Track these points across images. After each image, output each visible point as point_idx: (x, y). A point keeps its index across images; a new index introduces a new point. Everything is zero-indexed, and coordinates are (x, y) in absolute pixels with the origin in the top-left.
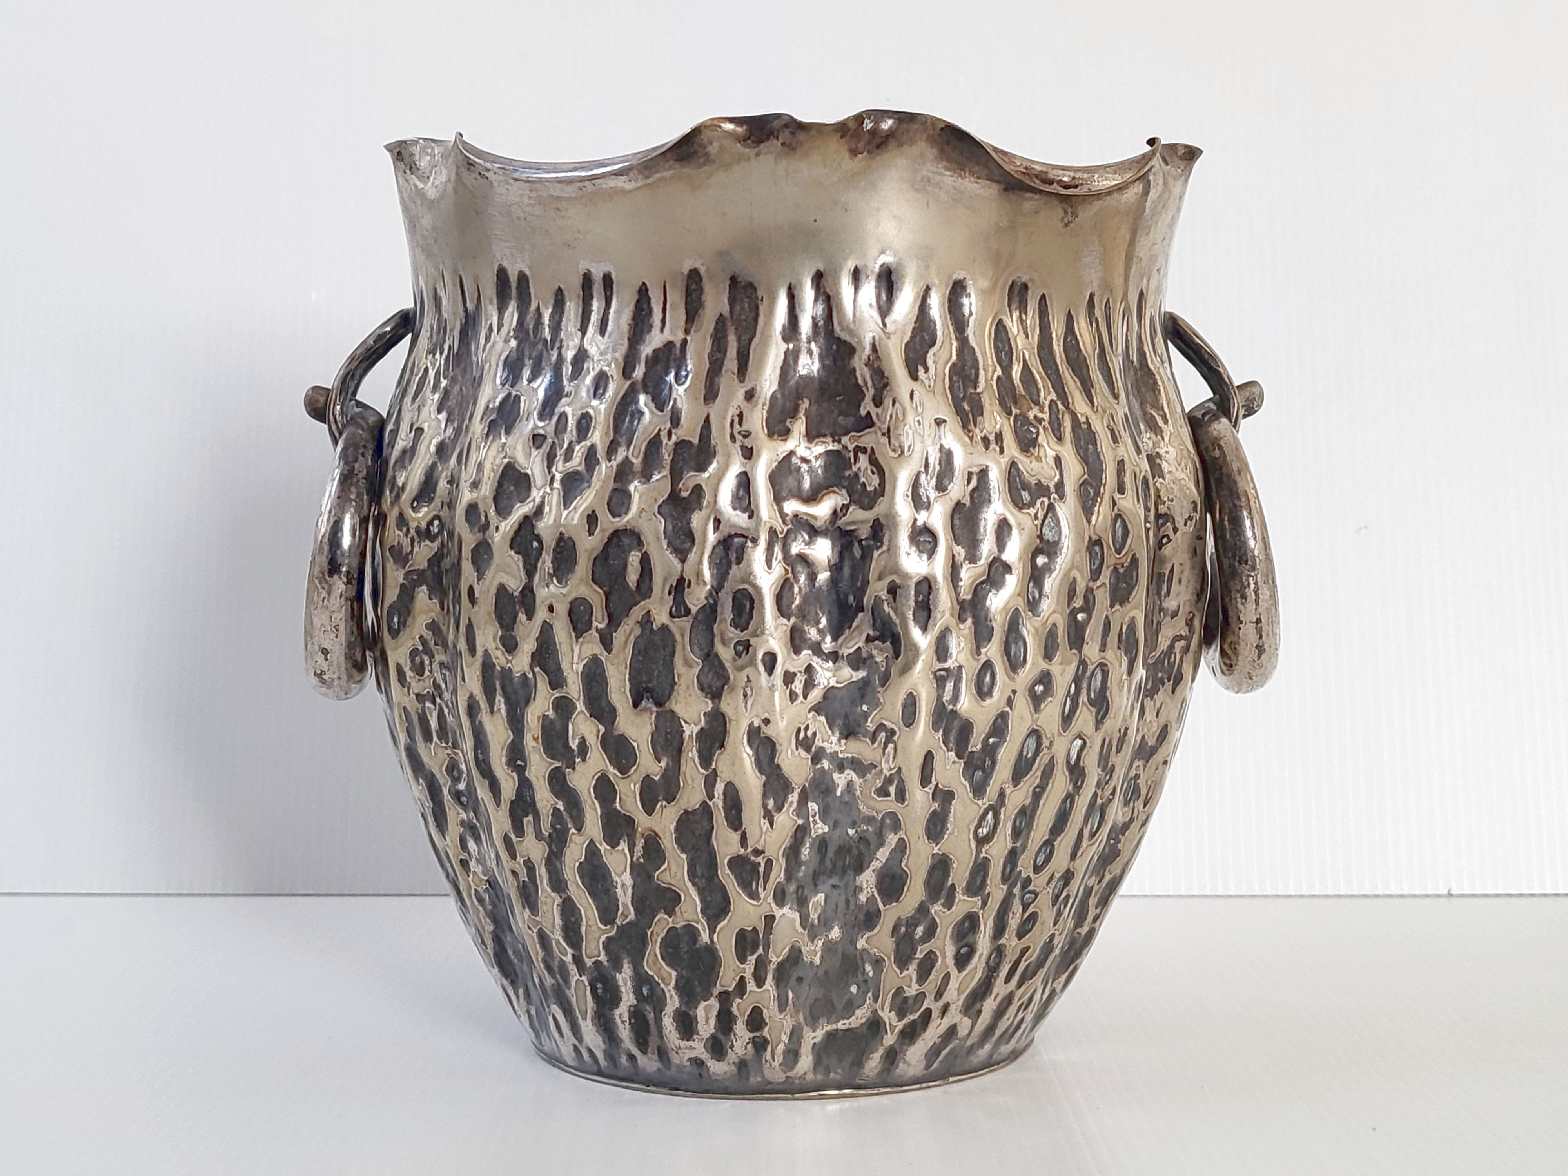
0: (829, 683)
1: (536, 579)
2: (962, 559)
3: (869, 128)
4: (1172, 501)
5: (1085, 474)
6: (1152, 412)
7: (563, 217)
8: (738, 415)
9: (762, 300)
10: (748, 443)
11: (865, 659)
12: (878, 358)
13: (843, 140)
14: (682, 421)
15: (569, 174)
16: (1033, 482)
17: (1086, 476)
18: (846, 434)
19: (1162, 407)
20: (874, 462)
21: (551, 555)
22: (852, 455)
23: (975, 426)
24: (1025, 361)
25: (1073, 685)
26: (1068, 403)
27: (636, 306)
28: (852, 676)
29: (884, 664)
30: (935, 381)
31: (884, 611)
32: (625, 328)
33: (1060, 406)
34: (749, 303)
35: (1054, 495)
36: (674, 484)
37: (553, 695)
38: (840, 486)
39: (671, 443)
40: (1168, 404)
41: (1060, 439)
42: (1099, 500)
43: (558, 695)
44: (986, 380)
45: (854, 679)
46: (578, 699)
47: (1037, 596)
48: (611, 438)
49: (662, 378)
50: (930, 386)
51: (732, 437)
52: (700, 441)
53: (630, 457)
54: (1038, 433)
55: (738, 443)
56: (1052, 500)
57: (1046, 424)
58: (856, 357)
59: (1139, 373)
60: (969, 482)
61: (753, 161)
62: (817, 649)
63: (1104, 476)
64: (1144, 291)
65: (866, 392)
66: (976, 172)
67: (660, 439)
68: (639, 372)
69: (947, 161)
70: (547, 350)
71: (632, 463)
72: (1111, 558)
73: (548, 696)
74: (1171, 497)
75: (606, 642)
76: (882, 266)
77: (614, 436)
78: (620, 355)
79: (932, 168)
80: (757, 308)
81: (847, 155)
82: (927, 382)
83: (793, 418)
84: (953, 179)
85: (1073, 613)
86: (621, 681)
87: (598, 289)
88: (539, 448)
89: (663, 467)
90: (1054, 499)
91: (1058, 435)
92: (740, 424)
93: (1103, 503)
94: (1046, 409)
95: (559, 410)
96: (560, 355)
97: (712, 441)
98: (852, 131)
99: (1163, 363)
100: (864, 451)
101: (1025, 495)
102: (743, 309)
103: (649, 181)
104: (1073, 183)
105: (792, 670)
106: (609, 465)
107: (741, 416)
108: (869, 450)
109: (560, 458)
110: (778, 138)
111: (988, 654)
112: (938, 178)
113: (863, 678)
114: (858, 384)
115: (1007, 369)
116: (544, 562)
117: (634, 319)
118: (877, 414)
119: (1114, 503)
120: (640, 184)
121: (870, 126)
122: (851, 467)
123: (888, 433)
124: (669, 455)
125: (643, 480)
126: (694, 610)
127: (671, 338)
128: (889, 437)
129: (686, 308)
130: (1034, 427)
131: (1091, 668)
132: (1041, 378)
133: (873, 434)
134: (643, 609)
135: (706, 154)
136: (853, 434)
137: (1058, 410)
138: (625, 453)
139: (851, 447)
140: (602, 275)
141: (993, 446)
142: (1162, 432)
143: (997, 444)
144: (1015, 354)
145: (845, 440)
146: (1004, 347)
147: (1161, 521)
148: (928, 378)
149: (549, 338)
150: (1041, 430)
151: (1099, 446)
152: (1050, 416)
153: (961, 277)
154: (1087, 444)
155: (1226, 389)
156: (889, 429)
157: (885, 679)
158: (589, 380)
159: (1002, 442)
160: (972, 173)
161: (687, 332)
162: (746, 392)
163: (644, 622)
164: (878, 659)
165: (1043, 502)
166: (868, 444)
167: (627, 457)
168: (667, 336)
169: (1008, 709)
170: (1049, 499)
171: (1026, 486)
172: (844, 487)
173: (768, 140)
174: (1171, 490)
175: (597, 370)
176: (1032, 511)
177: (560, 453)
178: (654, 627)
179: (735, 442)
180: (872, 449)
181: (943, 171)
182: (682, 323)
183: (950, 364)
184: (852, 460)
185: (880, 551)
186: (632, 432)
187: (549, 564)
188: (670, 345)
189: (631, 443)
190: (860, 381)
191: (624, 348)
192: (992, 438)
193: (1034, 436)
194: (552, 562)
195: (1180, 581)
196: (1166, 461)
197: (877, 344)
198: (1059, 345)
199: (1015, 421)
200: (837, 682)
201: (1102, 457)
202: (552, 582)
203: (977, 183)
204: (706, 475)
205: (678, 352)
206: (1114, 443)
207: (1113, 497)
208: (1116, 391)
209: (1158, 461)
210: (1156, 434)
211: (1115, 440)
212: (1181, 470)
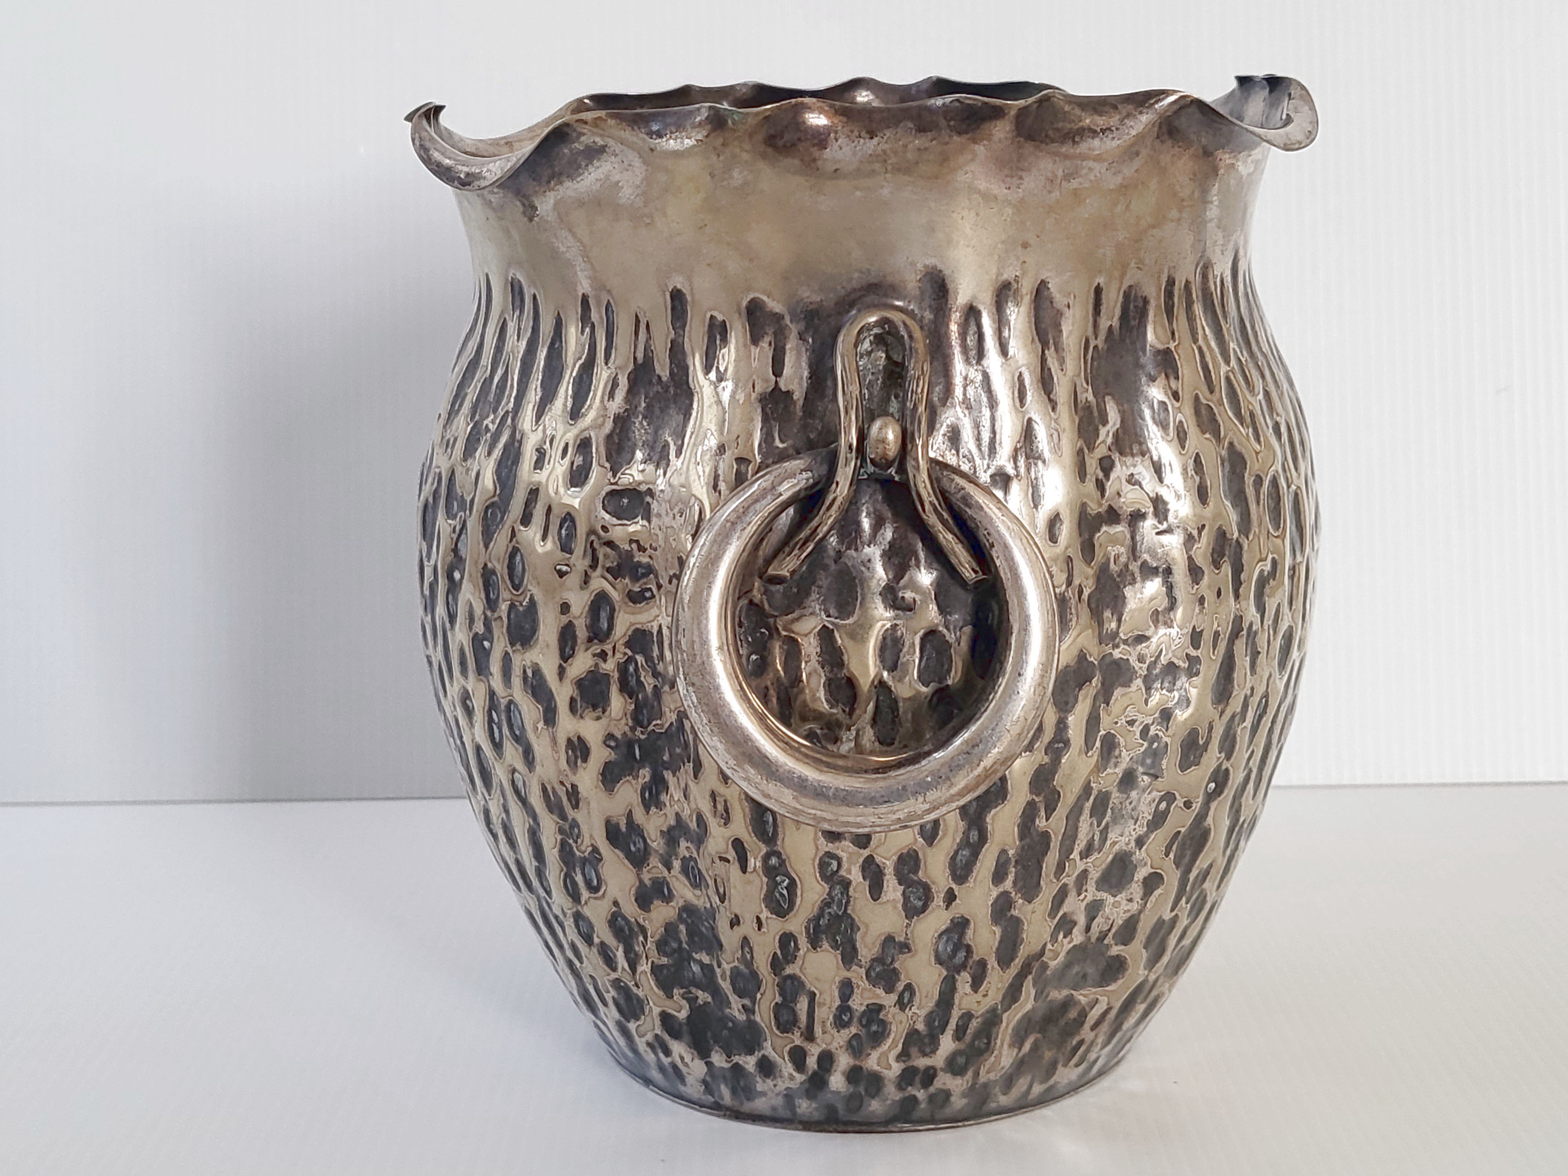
4: (655, 550)
5: (494, 496)
17: (496, 499)
23: (450, 427)
24: (507, 367)
26: (518, 418)
33: (509, 420)
35: (468, 512)
41: (491, 453)
42: (501, 527)
54: (480, 443)
57: (489, 436)
74: (654, 545)
91: (492, 449)
93: (503, 532)
94: (497, 421)
101: (454, 506)
115: (493, 372)
119: (513, 534)
130: (481, 437)
132: (512, 386)
137: (506, 423)
142: (668, 465)
150: (483, 442)
151: (519, 471)
152: (496, 429)
159: (455, 448)
171: (455, 496)
174: (655, 537)
176: (453, 523)
193: (477, 446)
196: (657, 501)
199: (472, 429)
201: (518, 481)
206: (535, 469)
207: (513, 528)
208: (583, 410)
209: (648, 499)
210: (657, 467)
211: (539, 464)
212: (672, 516)
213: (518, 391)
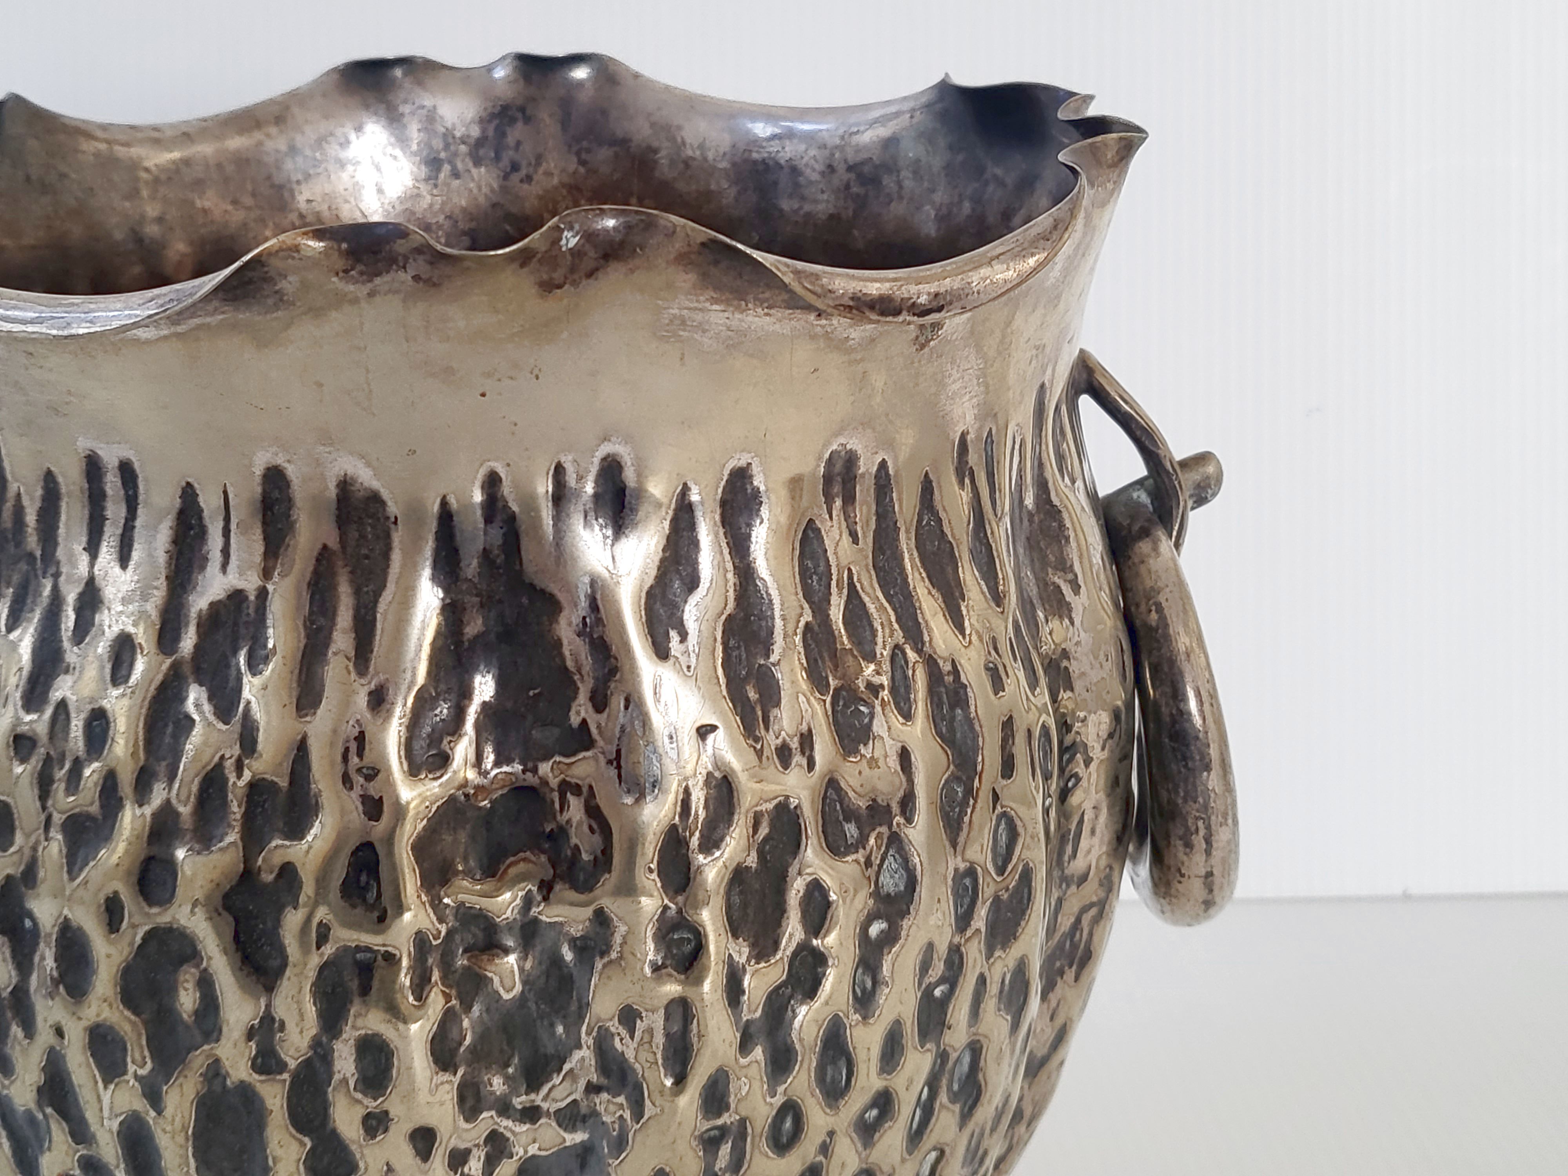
0: (526, 1152)
1: (34, 979)
2: (743, 960)
3: (571, 245)
5: (948, 765)
6: (1056, 580)
7: (41, 367)
8: (355, 739)
9: (395, 523)
10: (373, 789)
11: (585, 1116)
12: (599, 621)
13: (525, 270)
14: (260, 747)
15: (30, 328)
16: (863, 804)
17: (952, 768)
18: (546, 758)
19: (1072, 566)
20: (593, 811)
21: (54, 949)
22: (556, 796)
23: (767, 729)
24: (851, 585)
25: (926, 1090)
26: (923, 643)
27: (178, 519)
28: (564, 1140)
29: (616, 1126)
30: (698, 656)
31: (616, 1050)
32: (162, 558)
33: (912, 655)
34: (373, 527)
35: (898, 819)
36: (248, 858)
37: (78, 1151)
38: (537, 849)
39: (241, 783)
40: (1081, 557)
41: (907, 716)
42: (972, 802)
43: (85, 1152)
44: (785, 636)
45: (568, 1144)
46: (118, 1166)
47: (869, 984)
48: (141, 763)
49: (226, 657)
50: (689, 667)
51: (347, 780)
52: (291, 783)
53: (174, 801)
54: (872, 715)
55: (358, 790)
56: (895, 828)
57: (885, 694)
58: (563, 620)
59: (1036, 519)
60: (755, 830)
61: (364, 304)
62: (504, 1108)
63: (980, 759)
64: (1047, 384)
65: (579, 684)
66: (767, 300)
67: (223, 774)
68: (188, 642)
69: (716, 289)
70: (36, 576)
71: (178, 814)
72: (987, 891)
73: (71, 1152)
75: (154, 1098)
76: (604, 459)
77: (147, 760)
78: (153, 607)
79: (688, 304)
80: (388, 536)
81: (534, 290)
82: (683, 660)
83: (453, 734)
84: (726, 314)
85: (927, 994)
86: (181, 1156)
87: (112, 483)
88: (23, 760)
89: (230, 826)
90: (898, 825)
91: (906, 708)
92: (360, 754)
93: (978, 806)
94: (886, 666)
95: (56, 695)
96: (55, 589)
97: (313, 786)
98: (539, 256)
99: (1073, 481)
100: (577, 790)
101: (851, 830)
102: (363, 536)
103: (180, 329)
104: (935, 304)
105: (463, 1146)
106: (138, 812)
107: (361, 738)
108: (585, 790)
109: (59, 788)
110: (404, 267)
111: (789, 1093)
112: (699, 317)
113: (582, 1142)
114: (566, 669)
115: (820, 607)
116: (43, 958)
117: (175, 542)
118: (599, 727)
119: (996, 797)
120: (165, 332)
121: (573, 242)
122: (555, 818)
123: (616, 761)
124: (239, 806)
125: (197, 847)
126: (292, 1064)
127: (241, 585)
128: (619, 767)
129: (264, 532)
130: (866, 704)
131: (954, 1056)
132: (878, 609)
133: (592, 763)
134: (208, 1057)
135: (276, 292)
136: (558, 758)
137: (907, 662)
138: (164, 795)
139: (554, 782)
140: (116, 464)
141: (798, 759)
142: (1070, 610)
143: (803, 753)
144: (834, 577)
145: (545, 768)
146: (817, 566)
147: (1066, 757)
148: (686, 652)
149: (38, 553)
150: (878, 709)
151: (972, 708)
152: (893, 678)
153: (743, 463)
154: (952, 708)
155: (1166, 480)
156: (618, 752)
157: (620, 1144)
158: (102, 647)
159: (812, 749)
160: (760, 302)
161: (267, 574)
162: (370, 694)
163: (210, 1074)
164: (607, 1119)
165: (879, 836)
166: (582, 779)
167: (168, 802)
168: (233, 580)
169: (821, 1158)
170: (890, 826)
171: (850, 814)
172: (543, 852)
173: (388, 272)
175: (116, 629)
176: (860, 856)
177: (61, 774)
178: (228, 1082)
179: (351, 788)
180: (591, 787)
181: (707, 305)
182: (258, 558)
183: (724, 617)
184: (557, 806)
185: (606, 960)
186: (177, 753)
187: (50, 963)
188: (237, 596)
189: (176, 775)
190: (570, 664)
191: (159, 595)
192: (795, 744)
193: (866, 720)
194: (56, 961)
195: (1093, 832)
196: (1072, 661)
197: (598, 597)
198: (909, 539)
199: (834, 704)
200: (540, 1149)
201: (977, 728)
202: (58, 993)
203: (767, 314)
204: (304, 845)
205: (251, 611)
206: (996, 694)
207: (994, 789)
208: (1001, 588)
209: (1065, 663)
210: (1061, 618)
211: (998, 685)
212: (1098, 666)
213: (894, 610)
